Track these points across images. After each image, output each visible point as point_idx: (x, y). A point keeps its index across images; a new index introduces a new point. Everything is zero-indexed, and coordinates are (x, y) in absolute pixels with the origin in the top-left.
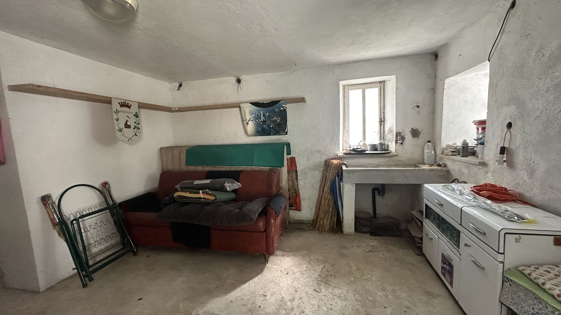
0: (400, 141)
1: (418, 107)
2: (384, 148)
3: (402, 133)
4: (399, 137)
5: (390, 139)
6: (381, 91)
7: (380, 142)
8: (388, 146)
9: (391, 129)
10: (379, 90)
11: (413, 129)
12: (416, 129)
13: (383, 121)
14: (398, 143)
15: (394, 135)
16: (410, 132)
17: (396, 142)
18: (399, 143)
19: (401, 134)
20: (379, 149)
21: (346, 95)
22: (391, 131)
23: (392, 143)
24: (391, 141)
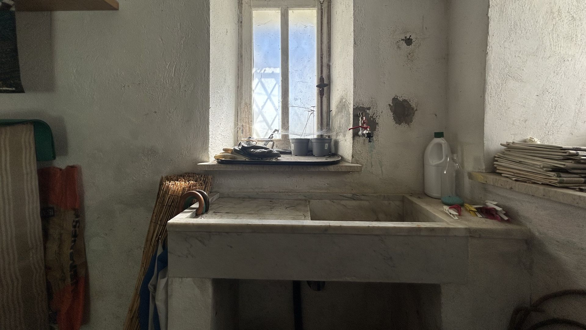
0: (366, 129)
1: (409, 41)
2: (326, 148)
3: (369, 109)
4: (362, 119)
5: (340, 127)
6: (322, 16)
7: (320, 133)
8: (336, 143)
9: (344, 100)
10: (318, 13)
11: (397, 99)
12: (405, 101)
13: (326, 85)
14: (359, 136)
15: (350, 114)
16: (388, 107)
17: (355, 135)
18: (363, 135)
19: (368, 111)
20: (315, 151)
21: (244, 20)
22: (342, 106)
23: (345, 136)
24: (343, 131)
